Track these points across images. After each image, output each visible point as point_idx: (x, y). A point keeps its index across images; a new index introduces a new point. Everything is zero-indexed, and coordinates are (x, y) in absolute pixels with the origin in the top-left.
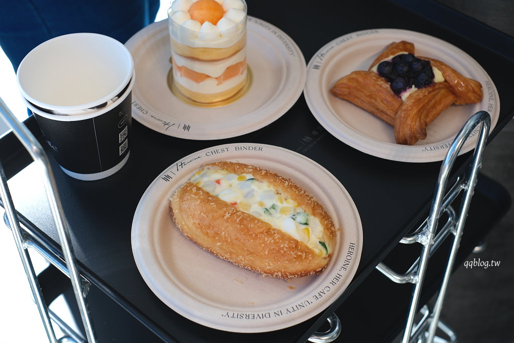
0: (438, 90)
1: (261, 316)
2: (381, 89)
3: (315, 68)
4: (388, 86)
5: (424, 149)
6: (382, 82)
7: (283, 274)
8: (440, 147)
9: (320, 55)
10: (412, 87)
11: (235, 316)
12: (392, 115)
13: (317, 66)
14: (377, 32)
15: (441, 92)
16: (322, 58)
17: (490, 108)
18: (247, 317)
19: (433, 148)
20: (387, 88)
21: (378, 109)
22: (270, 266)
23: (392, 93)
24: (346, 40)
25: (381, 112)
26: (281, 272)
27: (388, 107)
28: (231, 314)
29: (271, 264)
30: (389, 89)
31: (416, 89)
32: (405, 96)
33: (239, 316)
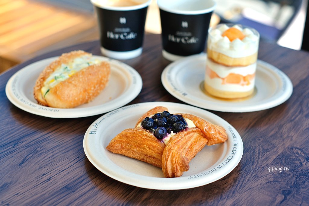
0: (192, 134)
2: (147, 138)
3: (91, 133)
4: (152, 135)
5: (189, 177)
6: (147, 133)
8: (202, 175)
9: (95, 125)
10: (171, 133)
12: (159, 157)
13: (93, 132)
14: (138, 105)
15: (195, 136)
16: (96, 126)
17: (235, 144)
19: (196, 176)
20: (151, 136)
21: (146, 155)
23: (156, 139)
24: (114, 113)
25: (150, 157)
27: (154, 151)
30: (153, 136)
31: (175, 134)
32: (166, 139)
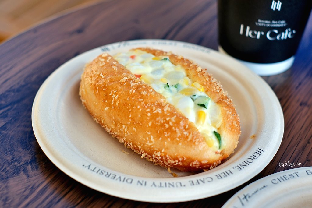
1: (122, 179)
7: (163, 154)
11: (96, 170)
18: (108, 176)
22: (151, 142)
26: (161, 153)
28: (92, 167)
29: (152, 139)
33: (100, 172)
